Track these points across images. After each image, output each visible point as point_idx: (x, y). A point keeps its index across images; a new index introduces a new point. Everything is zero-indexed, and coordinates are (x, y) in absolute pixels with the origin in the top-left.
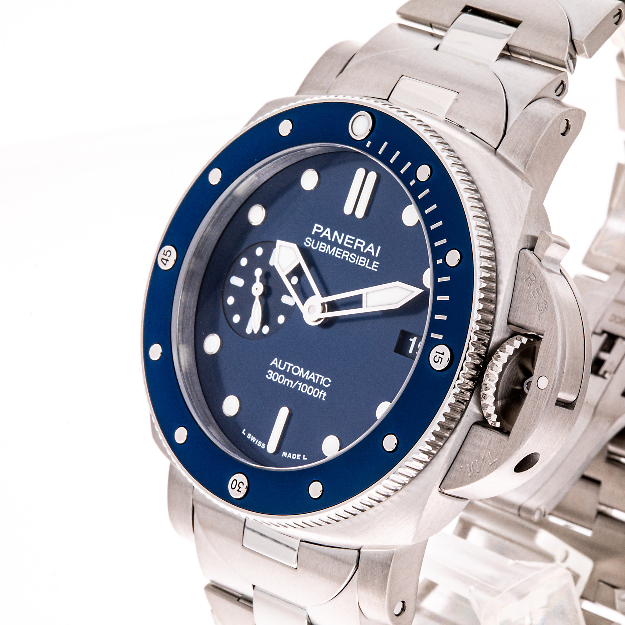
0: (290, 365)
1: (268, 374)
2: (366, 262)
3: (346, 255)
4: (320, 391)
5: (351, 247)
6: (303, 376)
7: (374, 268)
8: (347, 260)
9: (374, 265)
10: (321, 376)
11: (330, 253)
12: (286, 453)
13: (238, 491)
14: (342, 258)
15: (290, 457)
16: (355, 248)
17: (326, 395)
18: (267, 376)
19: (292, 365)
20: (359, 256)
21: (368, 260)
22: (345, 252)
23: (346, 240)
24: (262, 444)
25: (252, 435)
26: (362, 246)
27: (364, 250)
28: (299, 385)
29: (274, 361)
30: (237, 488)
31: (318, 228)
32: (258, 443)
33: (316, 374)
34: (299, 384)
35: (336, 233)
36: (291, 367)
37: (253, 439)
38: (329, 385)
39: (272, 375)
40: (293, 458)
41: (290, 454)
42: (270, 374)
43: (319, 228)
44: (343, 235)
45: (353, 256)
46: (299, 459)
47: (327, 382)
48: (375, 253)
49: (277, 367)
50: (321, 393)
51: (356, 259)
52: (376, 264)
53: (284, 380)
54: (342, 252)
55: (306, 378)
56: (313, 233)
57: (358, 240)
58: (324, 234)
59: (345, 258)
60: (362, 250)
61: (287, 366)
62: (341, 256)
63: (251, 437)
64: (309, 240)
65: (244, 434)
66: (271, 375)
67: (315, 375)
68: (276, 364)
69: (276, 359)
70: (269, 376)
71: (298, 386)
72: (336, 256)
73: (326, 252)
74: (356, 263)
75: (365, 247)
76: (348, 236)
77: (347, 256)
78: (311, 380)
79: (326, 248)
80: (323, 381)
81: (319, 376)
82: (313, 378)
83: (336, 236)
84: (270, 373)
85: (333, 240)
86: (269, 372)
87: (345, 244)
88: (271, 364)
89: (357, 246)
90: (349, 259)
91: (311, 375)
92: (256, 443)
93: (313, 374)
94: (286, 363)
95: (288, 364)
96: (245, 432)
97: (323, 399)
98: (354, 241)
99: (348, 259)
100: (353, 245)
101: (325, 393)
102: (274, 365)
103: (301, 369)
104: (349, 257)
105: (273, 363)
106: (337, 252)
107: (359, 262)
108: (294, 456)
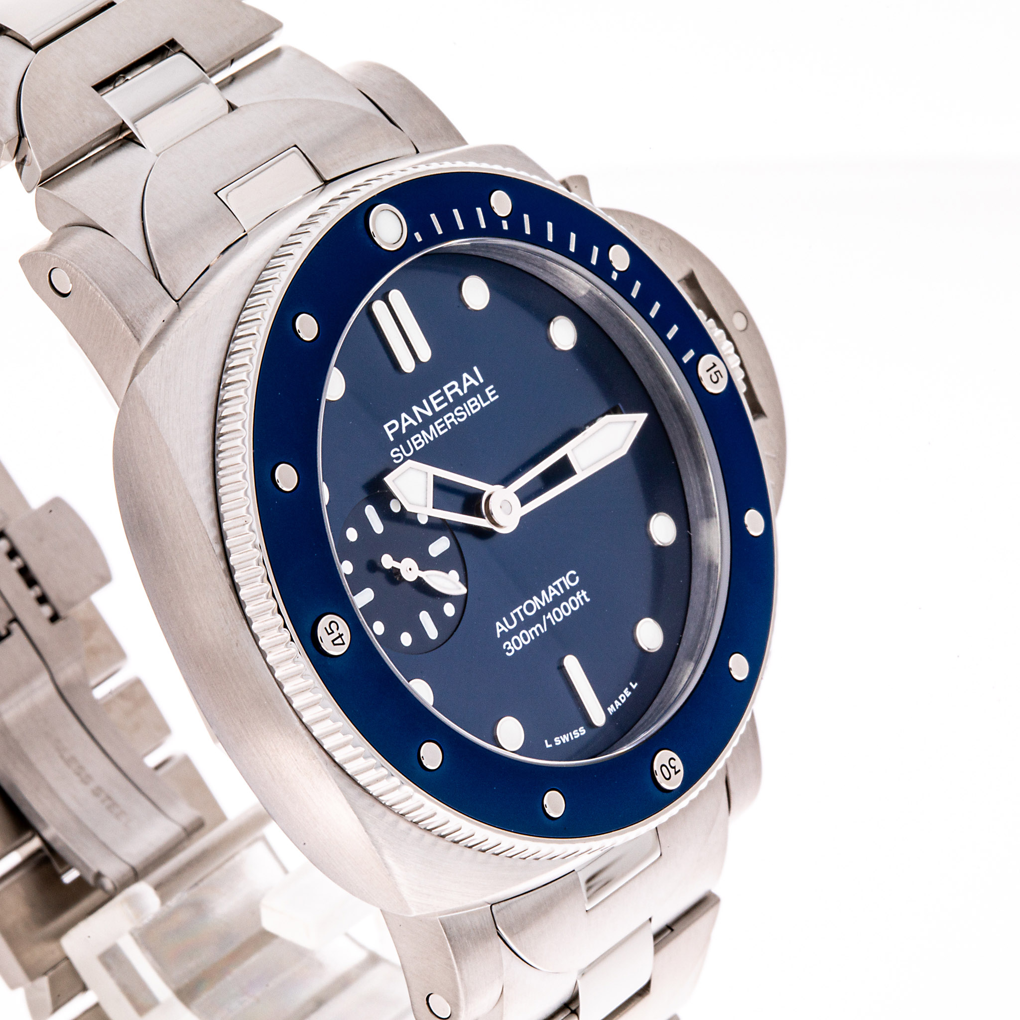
0: (517, 610)
1: (506, 650)
2: (479, 401)
3: (450, 419)
4: (576, 596)
5: (446, 404)
6: (543, 604)
7: (493, 396)
8: (456, 423)
9: (489, 395)
10: (560, 580)
11: (432, 439)
12: (612, 706)
13: (676, 773)
14: (450, 427)
15: (620, 704)
16: (451, 400)
17: (585, 592)
18: (507, 654)
19: (520, 607)
20: (465, 405)
21: (478, 396)
22: (445, 417)
23: (434, 403)
24: (579, 732)
25: (559, 736)
26: (457, 389)
27: (463, 391)
28: (549, 619)
29: (498, 628)
30: (672, 771)
31: (391, 428)
32: (573, 736)
33: (554, 584)
34: (547, 618)
35: (415, 409)
36: (522, 611)
37: (565, 738)
38: (577, 578)
39: (512, 645)
40: (623, 701)
41: (616, 702)
42: (508, 648)
43: (393, 426)
44: (424, 401)
45: (459, 411)
46: (630, 693)
47: (572, 578)
48: (477, 380)
49: (507, 630)
50: (579, 597)
51: (464, 410)
52: (490, 391)
53: (529, 634)
54: (443, 422)
55: (548, 602)
56: (392, 439)
57: (445, 388)
58: (404, 425)
59: (452, 424)
60: (461, 394)
61: (516, 615)
62: (446, 427)
63: (560, 739)
64: (395, 453)
65: (551, 746)
66: (511, 647)
67: (554, 587)
68: (503, 628)
69: (498, 624)
70: (510, 651)
71: (548, 621)
72: (441, 433)
73: (427, 442)
74: (470, 415)
75: (461, 387)
76: (431, 397)
77: (453, 419)
78: (555, 596)
79: (423, 438)
80: (568, 583)
81: (557, 582)
82: (556, 592)
83: (419, 412)
84: (507, 646)
85: (420, 420)
86: (504, 647)
87: (437, 409)
88: (499, 636)
89: (452, 395)
90: (458, 419)
91: (550, 591)
92: (572, 739)
93: (550, 588)
94: (512, 614)
95: (514, 612)
96: (549, 744)
97: (588, 600)
98: (443, 393)
99: (457, 421)
100: (446, 399)
101: (582, 591)
102: (503, 633)
103: (532, 600)
104: (456, 417)
105: (499, 631)
106: (438, 428)
107: (472, 409)
108: (623, 698)
